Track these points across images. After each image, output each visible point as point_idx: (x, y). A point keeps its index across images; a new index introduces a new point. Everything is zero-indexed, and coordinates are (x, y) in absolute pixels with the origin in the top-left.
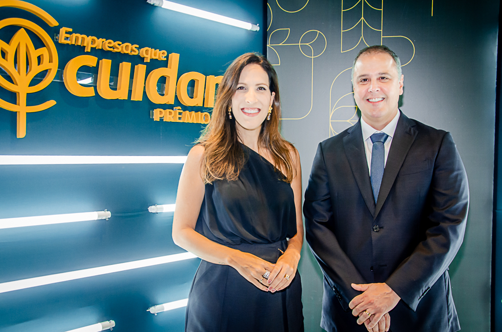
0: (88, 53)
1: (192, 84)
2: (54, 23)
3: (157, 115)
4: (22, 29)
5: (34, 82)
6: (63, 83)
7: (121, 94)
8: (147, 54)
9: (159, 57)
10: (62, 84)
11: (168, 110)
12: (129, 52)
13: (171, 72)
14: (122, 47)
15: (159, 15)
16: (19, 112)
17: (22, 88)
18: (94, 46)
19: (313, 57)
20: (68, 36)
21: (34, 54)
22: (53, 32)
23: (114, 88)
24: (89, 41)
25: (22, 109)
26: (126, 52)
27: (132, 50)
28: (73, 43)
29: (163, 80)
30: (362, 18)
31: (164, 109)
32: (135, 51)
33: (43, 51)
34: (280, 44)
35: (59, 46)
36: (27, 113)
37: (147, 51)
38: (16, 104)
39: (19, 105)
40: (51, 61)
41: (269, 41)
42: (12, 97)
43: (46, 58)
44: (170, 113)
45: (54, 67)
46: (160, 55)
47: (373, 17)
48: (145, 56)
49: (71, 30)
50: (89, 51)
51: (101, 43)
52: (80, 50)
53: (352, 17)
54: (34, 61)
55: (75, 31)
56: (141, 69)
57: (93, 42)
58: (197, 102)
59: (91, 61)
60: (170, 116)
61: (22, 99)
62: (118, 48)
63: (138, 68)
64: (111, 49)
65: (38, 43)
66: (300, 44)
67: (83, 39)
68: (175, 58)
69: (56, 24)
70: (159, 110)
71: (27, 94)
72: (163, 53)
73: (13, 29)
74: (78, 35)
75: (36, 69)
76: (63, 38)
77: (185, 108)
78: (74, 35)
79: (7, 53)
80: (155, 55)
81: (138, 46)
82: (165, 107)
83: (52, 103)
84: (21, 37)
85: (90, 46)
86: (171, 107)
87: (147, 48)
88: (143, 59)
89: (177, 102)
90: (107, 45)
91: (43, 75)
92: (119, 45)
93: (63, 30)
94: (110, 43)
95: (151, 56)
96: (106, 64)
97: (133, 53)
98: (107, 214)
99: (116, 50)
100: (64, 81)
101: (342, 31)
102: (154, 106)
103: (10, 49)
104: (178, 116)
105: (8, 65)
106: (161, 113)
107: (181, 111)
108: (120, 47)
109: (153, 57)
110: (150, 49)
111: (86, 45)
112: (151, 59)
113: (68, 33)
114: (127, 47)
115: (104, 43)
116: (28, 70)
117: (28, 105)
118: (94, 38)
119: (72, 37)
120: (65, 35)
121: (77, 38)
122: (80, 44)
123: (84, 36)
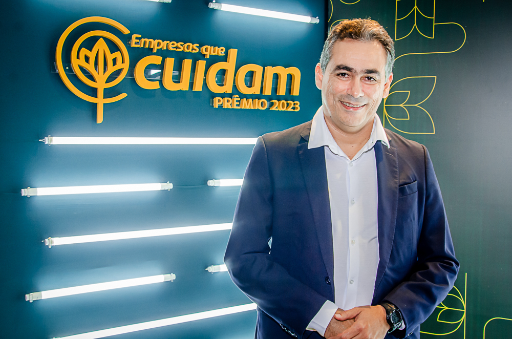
0: (155, 54)
1: (251, 74)
2: (126, 31)
3: (217, 103)
4: (101, 39)
5: (110, 79)
7: (184, 86)
8: (207, 51)
9: (218, 53)
10: (133, 80)
11: (226, 99)
12: (190, 50)
13: (227, 64)
14: (184, 47)
15: (219, 17)
16: (98, 104)
17: (101, 84)
18: (159, 48)
20: (138, 41)
21: (110, 57)
22: (126, 39)
23: (177, 81)
24: (154, 44)
25: (100, 101)
26: (187, 50)
27: (193, 49)
28: (142, 46)
29: (223, 72)
30: (416, 7)
32: (196, 50)
33: (117, 54)
35: (130, 49)
36: (104, 104)
37: (206, 49)
38: (96, 97)
39: (99, 98)
40: (123, 62)
42: (93, 92)
43: (119, 60)
44: (228, 101)
45: (126, 67)
46: (220, 51)
49: (140, 36)
50: (155, 51)
51: (164, 45)
52: (149, 51)
54: (110, 62)
55: (143, 37)
56: (202, 64)
57: (159, 44)
58: (256, 90)
59: (157, 60)
61: (101, 93)
62: (180, 48)
63: (199, 63)
64: (175, 49)
65: (114, 48)
67: (150, 43)
68: (233, 53)
69: (128, 32)
70: (218, 98)
71: (104, 89)
72: (222, 50)
73: (94, 39)
74: (146, 39)
75: (111, 69)
76: (134, 43)
78: (143, 40)
79: (90, 58)
80: (214, 52)
81: (198, 45)
82: (223, 96)
83: (124, 95)
84: (101, 46)
85: (156, 48)
86: (231, 96)
87: (206, 46)
89: (236, 91)
90: (171, 46)
91: (119, 72)
92: (182, 45)
93: (134, 36)
95: (210, 53)
96: (170, 62)
97: (194, 51)
98: (169, 186)
99: (178, 50)
100: (135, 77)
101: (396, 20)
102: (214, 95)
103: (92, 55)
104: (236, 103)
105: (90, 67)
106: (219, 101)
107: (239, 99)
108: (182, 47)
109: (213, 54)
110: (209, 47)
111: (152, 47)
112: (211, 55)
113: (138, 38)
114: (188, 46)
115: (168, 45)
116: (105, 70)
117: (104, 97)
118: (160, 41)
119: (141, 41)
120: (135, 41)
121: (145, 42)
122: (148, 47)
123: (151, 40)
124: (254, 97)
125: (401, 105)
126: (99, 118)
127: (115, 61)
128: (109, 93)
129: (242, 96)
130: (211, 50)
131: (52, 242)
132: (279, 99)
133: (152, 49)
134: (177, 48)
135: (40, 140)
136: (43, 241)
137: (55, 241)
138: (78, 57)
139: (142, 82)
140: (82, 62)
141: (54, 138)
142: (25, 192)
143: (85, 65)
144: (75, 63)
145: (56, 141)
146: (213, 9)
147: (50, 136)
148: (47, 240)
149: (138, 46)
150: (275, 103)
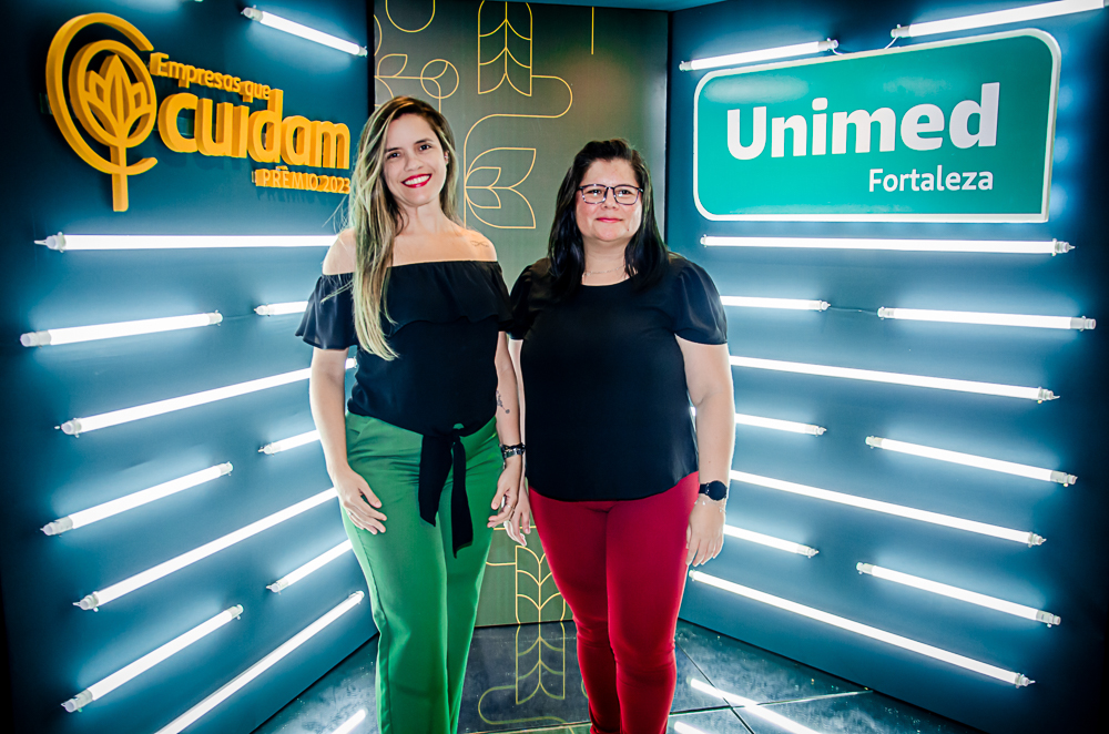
0: (184, 90)
2: (147, 45)
4: (116, 57)
5: (133, 132)
6: (158, 132)
7: (224, 149)
8: (249, 91)
11: (274, 172)
12: (229, 88)
13: (273, 115)
14: (222, 81)
16: (117, 175)
17: (121, 142)
18: (193, 80)
19: (440, 98)
20: (165, 65)
21: (133, 90)
24: (188, 73)
25: (120, 172)
26: (226, 88)
27: (234, 86)
28: (171, 76)
29: (266, 128)
30: (506, 49)
33: (139, 86)
34: (394, 77)
36: (129, 176)
37: (249, 86)
38: (109, 160)
39: (118, 163)
40: (149, 102)
41: (377, 70)
43: (144, 98)
45: (152, 109)
46: (263, 92)
47: (519, 48)
48: (248, 93)
49: (167, 57)
50: (188, 86)
51: (200, 75)
52: (173, 85)
53: (492, 46)
54: (132, 101)
55: (171, 59)
56: (244, 111)
57: (192, 74)
61: (121, 156)
62: (218, 83)
63: (240, 111)
65: (133, 76)
66: (421, 78)
67: (181, 69)
68: (278, 95)
69: (151, 48)
70: (265, 171)
71: (128, 149)
75: (135, 113)
76: (159, 69)
78: (172, 64)
79: (103, 90)
80: (257, 93)
82: (270, 166)
83: (152, 162)
84: (115, 67)
85: (189, 80)
87: (248, 83)
90: (207, 78)
94: (209, 76)
97: (236, 90)
98: (218, 318)
99: (216, 86)
100: (161, 132)
101: (479, 64)
102: (255, 166)
103: (106, 85)
104: (285, 179)
105: (105, 108)
106: (267, 174)
107: (288, 173)
109: (256, 96)
110: (252, 83)
111: (183, 78)
112: (255, 99)
113: (164, 60)
114: (228, 81)
115: (203, 76)
116: (126, 115)
117: (129, 164)
118: (192, 68)
119: (168, 66)
120: (161, 64)
121: (174, 68)
122: (177, 77)
123: (181, 65)
124: (303, 169)
125: (489, 188)
126: (121, 202)
127: (137, 97)
128: (134, 156)
129: (292, 168)
130: (254, 90)
131: (79, 426)
132: (330, 172)
133: (177, 80)
134: (214, 81)
135: (37, 242)
136: (57, 428)
137: (84, 425)
138: (87, 89)
139: (176, 142)
140: (92, 97)
141: (68, 238)
142: (28, 340)
143: (97, 103)
144: (85, 98)
145: (71, 242)
146: (249, 20)
147: (60, 233)
148: (69, 423)
149: (165, 74)
150: (324, 180)
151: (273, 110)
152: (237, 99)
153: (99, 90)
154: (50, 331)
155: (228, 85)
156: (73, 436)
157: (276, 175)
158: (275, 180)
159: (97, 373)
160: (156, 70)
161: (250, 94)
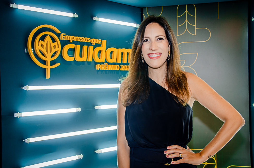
1: (112, 52)
2: (59, 32)
4: (48, 35)
5: (53, 56)
6: (62, 56)
7: (84, 59)
8: (93, 41)
11: (102, 65)
12: (86, 41)
13: (103, 48)
14: (84, 39)
16: (47, 68)
17: (48, 59)
18: (73, 40)
20: (64, 37)
21: (53, 45)
22: (58, 35)
23: (81, 57)
24: (72, 38)
25: (48, 67)
26: (85, 41)
27: (88, 40)
28: (66, 39)
29: (100, 52)
30: (187, 20)
31: (101, 64)
32: (89, 41)
33: (56, 43)
35: (61, 41)
36: (50, 69)
37: (93, 40)
38: (46, 65)
39: (47, 65)
40: (58, 47)
42: (44, 62)
43: (56, 46)
45: (59, 49)
46: (98, 41)
48: (93, 42)
49: (65, 34)
50: (72, 42)
51: (76, 38)
52: (68, 42)
53: (182, 19)
54: (52, 48)
56: (92, 47)
57: (73, 38)
58: (114, 60)
60: (103, 67)
61: (48, 63)
62: (82, 40)
63: (90, 48)
64: (80, 41)
65: (54, 41)
67: (69, 37)
68: (105, 42)
70: (99, 65)
71: (50, 61)
74: (68, 36)
75: (53, 51)
76: (62, 38)
77: (109, 64)
78: (66, 36)
79: (43, 45)
80: (97, 42)
82: (100, 63)
83: (58, 64)
84: (48, 39)
85: (72, 40)
86: (103, 63)
87: (93, 39)
88: (92, 43)
89: (106, 61)
90: (78, 39)
91: (55, 53)
93: (62, 34)
94: (79, 38)
97: (88, 42)
98: (79, 110)
99: (82, 41)
100: (63, 55)
101: (177, 26)
102: (96, 63)
103: (45, 44)
104: (106, 67)
105: (44, 50)
106: (99, 66)
107: (108, 65)
108: (83, 39)
109: (96, 43)
110: (94, 39)
111: (70, 40)
112: (95, 44)
113: (64, 35)
114: (86, 39)
115: (77, 39)
116: (51, 52)
117: (50, 65)
118: (74, 36)
119: (65, 37)
120: (63, 37)
121: (67, 37)
122: (68, 39)
123: (70, 36)
126: (48, 76)
130: (95, 41)
131: (29, 140)
132: (124, 64)
134: (81, 40)
135: (21, 88)
136: (23, 140)
138: (39, 45)
139: (67, 58)
142: (16, 115)
143: (41, 49)
144: (38, 48)
145: (30, 88)
146: (95, 21)
147: (27, 86)
148: (26, 139)
149: (64, 39)
150: (122, 67)
151: (103, 47)
152: (89, 44)
153: (42, 46)
154: (22, 113)
155: (86, 40)
156: (27, 143)
157: (103, 66)
158: (102, 67)
159: (38, 125)
160: (61, 38)
161: (94, 43)
